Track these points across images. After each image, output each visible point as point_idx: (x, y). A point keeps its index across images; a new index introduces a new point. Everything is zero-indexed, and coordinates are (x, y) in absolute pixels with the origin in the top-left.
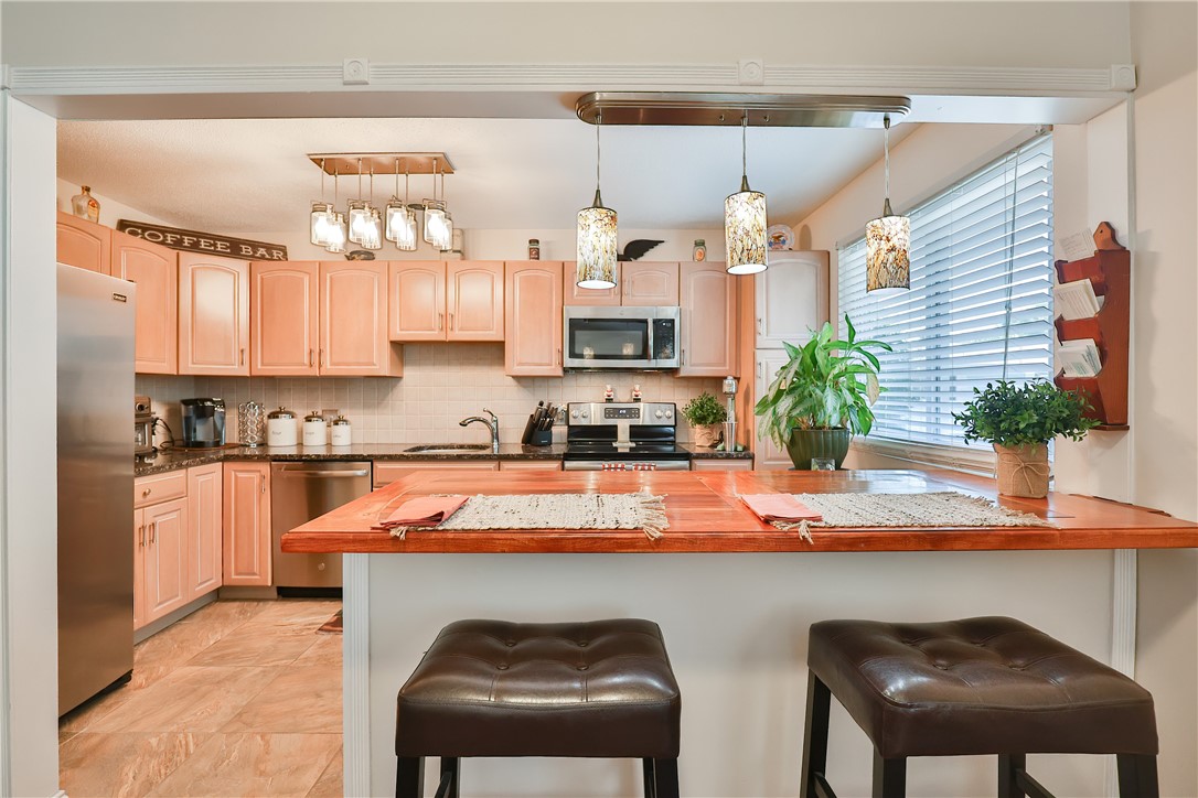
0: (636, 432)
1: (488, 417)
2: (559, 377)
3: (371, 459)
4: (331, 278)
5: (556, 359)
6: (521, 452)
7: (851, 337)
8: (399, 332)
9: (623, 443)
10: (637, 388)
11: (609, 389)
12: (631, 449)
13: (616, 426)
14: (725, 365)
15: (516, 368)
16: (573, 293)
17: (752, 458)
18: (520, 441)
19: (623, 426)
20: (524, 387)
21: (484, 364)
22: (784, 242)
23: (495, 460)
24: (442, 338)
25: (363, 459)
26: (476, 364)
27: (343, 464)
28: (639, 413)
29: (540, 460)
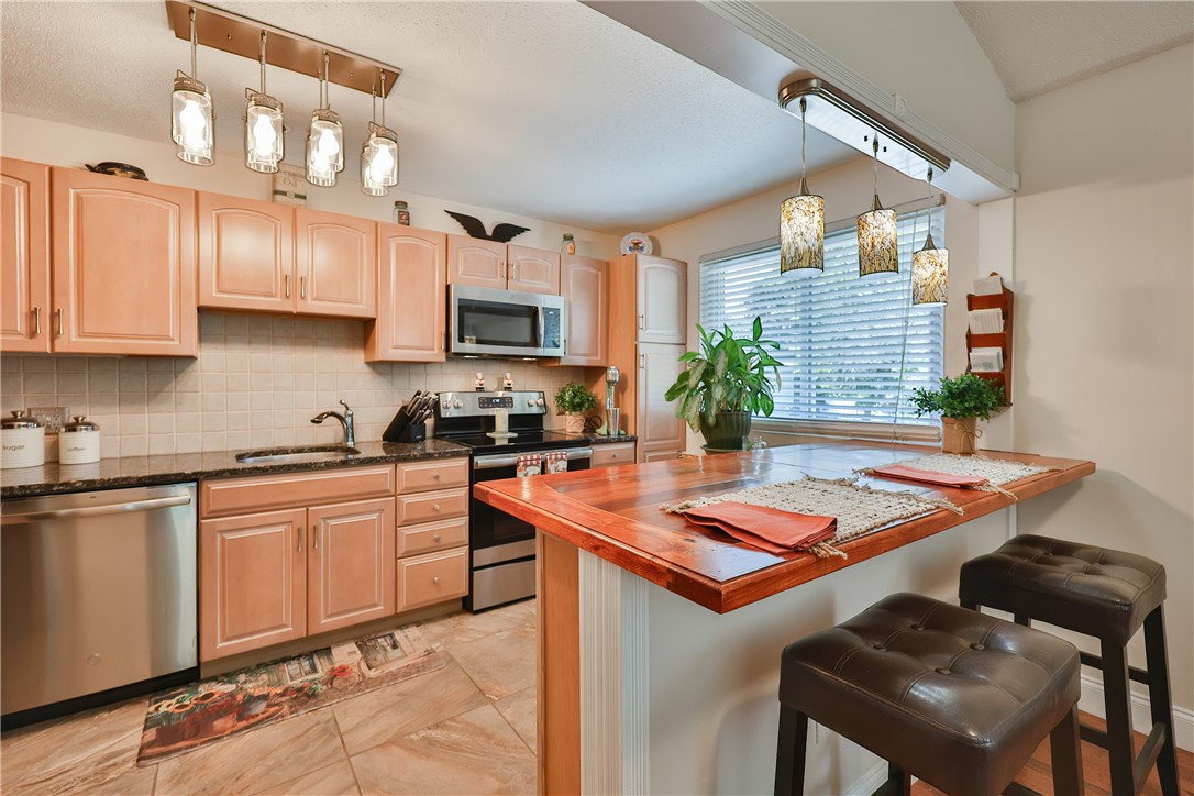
0: (515, 421)
1: (341, 411)
2: (441, 363)
3: (197, 478)
4: (79, 198)
5: (440, 342)
6: (382, 453)
7: (756, 337)
8: (215, 294)
9: (502, 433)
10: (508, 376)
11: (480, 377)
12: (510, 440)
13: (494, 417)
14: (597, 356)
15: (391, 351)
16: (458, 271)
17: (634, 440)
18: (381, 439)
19: (501, 417)
20: (380, 374)
21: (326, 346)
22: (642, 248)
23: (392, 462)
24: (288, 307)
25: (182, 479)
26: (315, 344)
27: (144, 490)
28: (512, 402)
29: (446, 458)
